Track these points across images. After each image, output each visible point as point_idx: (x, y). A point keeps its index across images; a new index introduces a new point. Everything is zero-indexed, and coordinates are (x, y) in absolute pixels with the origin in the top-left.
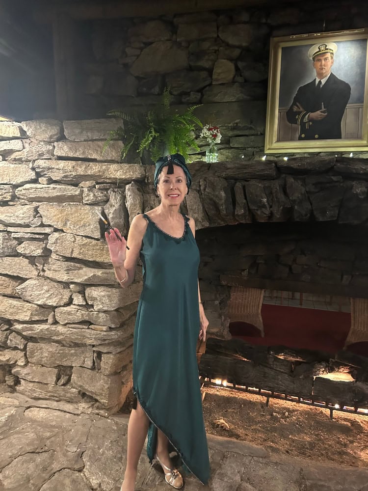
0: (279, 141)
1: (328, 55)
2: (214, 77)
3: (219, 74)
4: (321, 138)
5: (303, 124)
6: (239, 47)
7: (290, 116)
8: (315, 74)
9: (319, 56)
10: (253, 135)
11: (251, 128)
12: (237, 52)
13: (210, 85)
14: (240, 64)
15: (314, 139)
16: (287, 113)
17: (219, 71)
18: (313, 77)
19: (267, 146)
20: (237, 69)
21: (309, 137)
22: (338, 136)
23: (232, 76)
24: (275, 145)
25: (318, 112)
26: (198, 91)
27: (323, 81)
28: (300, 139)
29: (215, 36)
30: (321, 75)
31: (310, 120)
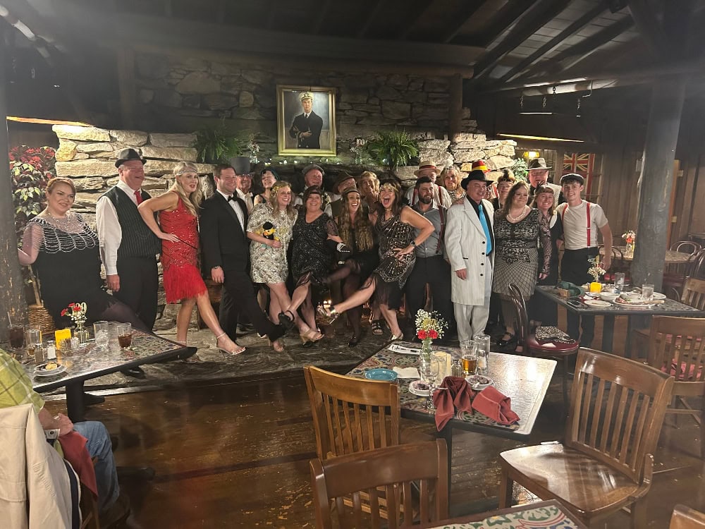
0: (286, 148)
1: (310, 100)
2: (240, 102)
3: (244, 100)
4: (309, 148)
5: (299, 139)
6: (256, 84)
7: (292, 134)
8: (303, 110)
9: (304, 100)
10: (270, 143)
11: (268, 139)
12: (254, 87)
13: (238, 106)
14: (258, 96)
15: (305, 148)
16: (290, 132)
17: (244, 98)
18: (302, 112)
19: (280, 150)
20: (255, 98)
21: (303, 147)
22: (318, 148)
23: (252, 103)
24: (285, 151)
25: (307, 133)
26: (229, 110)
27: (308, 115)
28: (299, 148)
29: (239, 75)
30: (307, 112)
31: (303, 137)
